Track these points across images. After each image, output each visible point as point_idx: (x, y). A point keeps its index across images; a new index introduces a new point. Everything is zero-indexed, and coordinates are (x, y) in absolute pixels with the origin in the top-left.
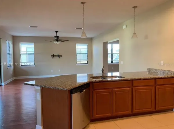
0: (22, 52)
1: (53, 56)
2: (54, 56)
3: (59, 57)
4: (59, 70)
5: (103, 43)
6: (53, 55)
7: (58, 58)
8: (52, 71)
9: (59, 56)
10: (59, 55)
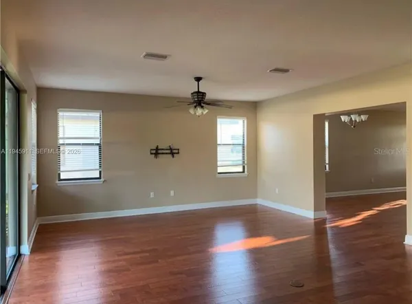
0: (63, 138)
1: (157, 152)
2: (160, 152)
3: (173, 154)
4: (172, 193)
5: (315, 116)
6: (157, 149)
7: (170, 156)
8: (152, 195)
9: (172, 152)
10: (171, 149)
